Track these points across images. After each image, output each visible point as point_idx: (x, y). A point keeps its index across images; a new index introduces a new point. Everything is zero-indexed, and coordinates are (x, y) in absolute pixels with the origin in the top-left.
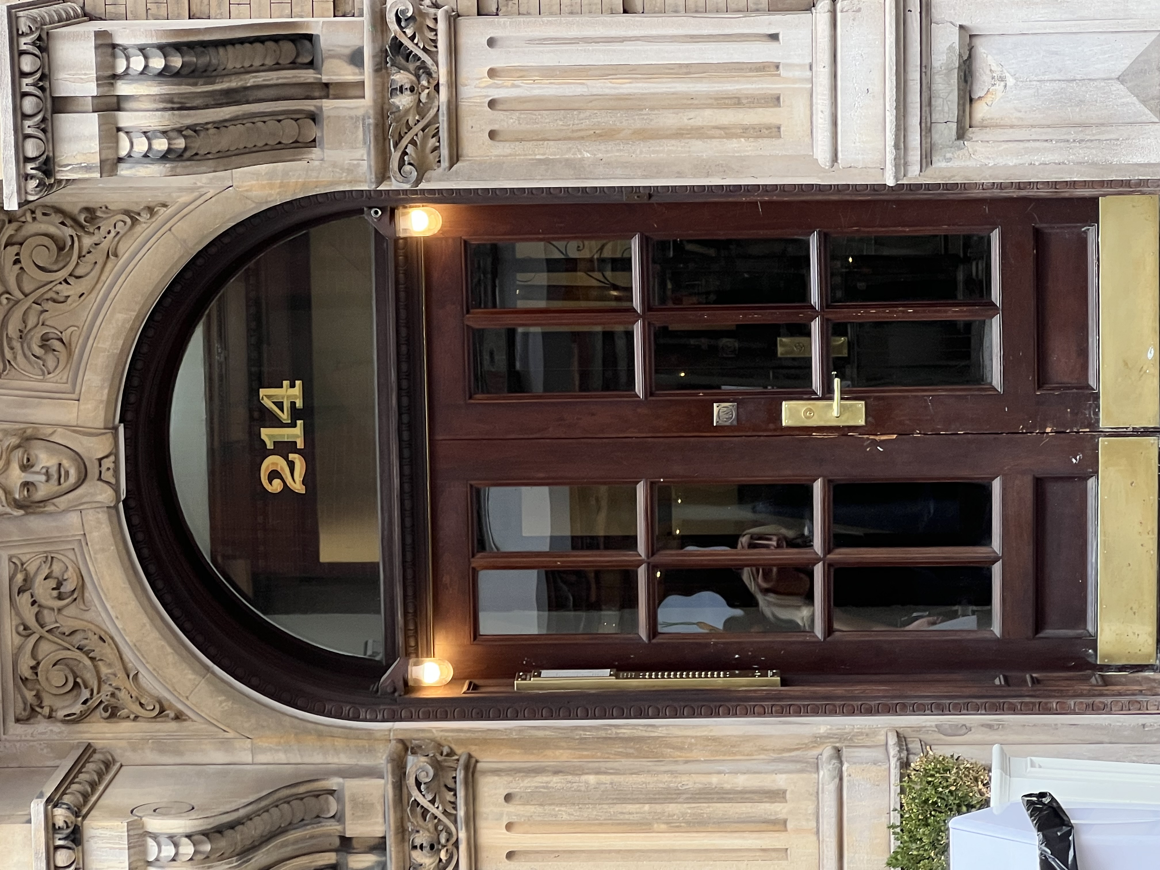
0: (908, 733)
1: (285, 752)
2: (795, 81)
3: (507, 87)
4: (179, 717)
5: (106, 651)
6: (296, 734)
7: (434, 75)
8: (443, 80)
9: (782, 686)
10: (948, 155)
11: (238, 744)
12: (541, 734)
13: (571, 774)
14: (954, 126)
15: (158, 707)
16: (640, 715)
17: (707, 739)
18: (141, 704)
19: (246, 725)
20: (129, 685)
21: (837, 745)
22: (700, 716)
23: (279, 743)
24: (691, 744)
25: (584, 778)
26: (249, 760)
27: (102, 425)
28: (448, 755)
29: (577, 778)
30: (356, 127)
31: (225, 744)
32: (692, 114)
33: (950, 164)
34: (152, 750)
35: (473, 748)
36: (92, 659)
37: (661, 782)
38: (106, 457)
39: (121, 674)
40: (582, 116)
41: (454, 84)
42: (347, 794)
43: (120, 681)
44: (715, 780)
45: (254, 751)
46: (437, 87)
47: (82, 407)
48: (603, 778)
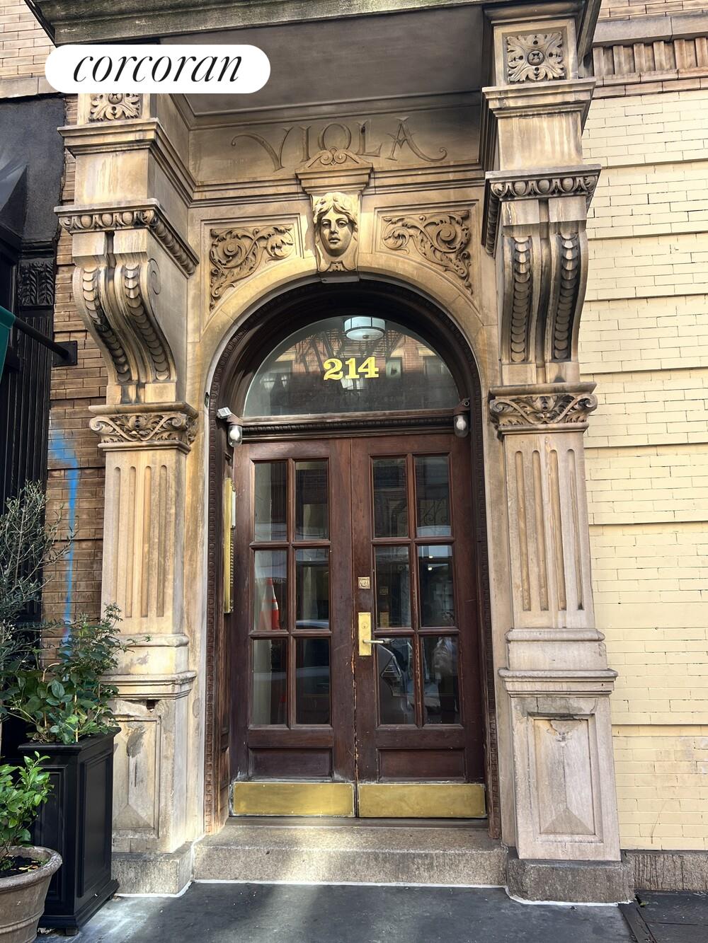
0: (195, 682)
1: (193, 359)
2: (556, 618)
3: (546, 461)
4: (212, 307)
5: (245, 271)
6: (202, 364)
7: (551, 422)
8: (550, 426)
9: (225, 614)
10: (518, 708)
11: (197, 335)
12: (201, 487)
13: (176, 500)
14: (536, 711)
15: (217, 296)
16: (210, 540)
17: (195, 574)
18: (218, 288)
19: (207, 339)
20: (228, 283)
21: (190, 644)
22: (209, 571)
23: (197, 355)
24: (193, 565)
25: (174, 507)
26: (188, 341)
27: (359, 265)
28: (189, 439)
29: (174, 503)
30: (521, 382)
31: (198, 329)
32: (535, 561)
33: (513, 708)
34: (195, 294)
35: (193, 453)
36: (241, 264)
37: (170, 548)
38: (344, 267)
39: (233, 279)
40: (531, 500)
41: (547, 431)
42: (167, 384)
43: (231, 279)
44: (170, 577)
45: (194, 343)
46: (545, 423)
47: (368, 255)
48: (173, 517)
